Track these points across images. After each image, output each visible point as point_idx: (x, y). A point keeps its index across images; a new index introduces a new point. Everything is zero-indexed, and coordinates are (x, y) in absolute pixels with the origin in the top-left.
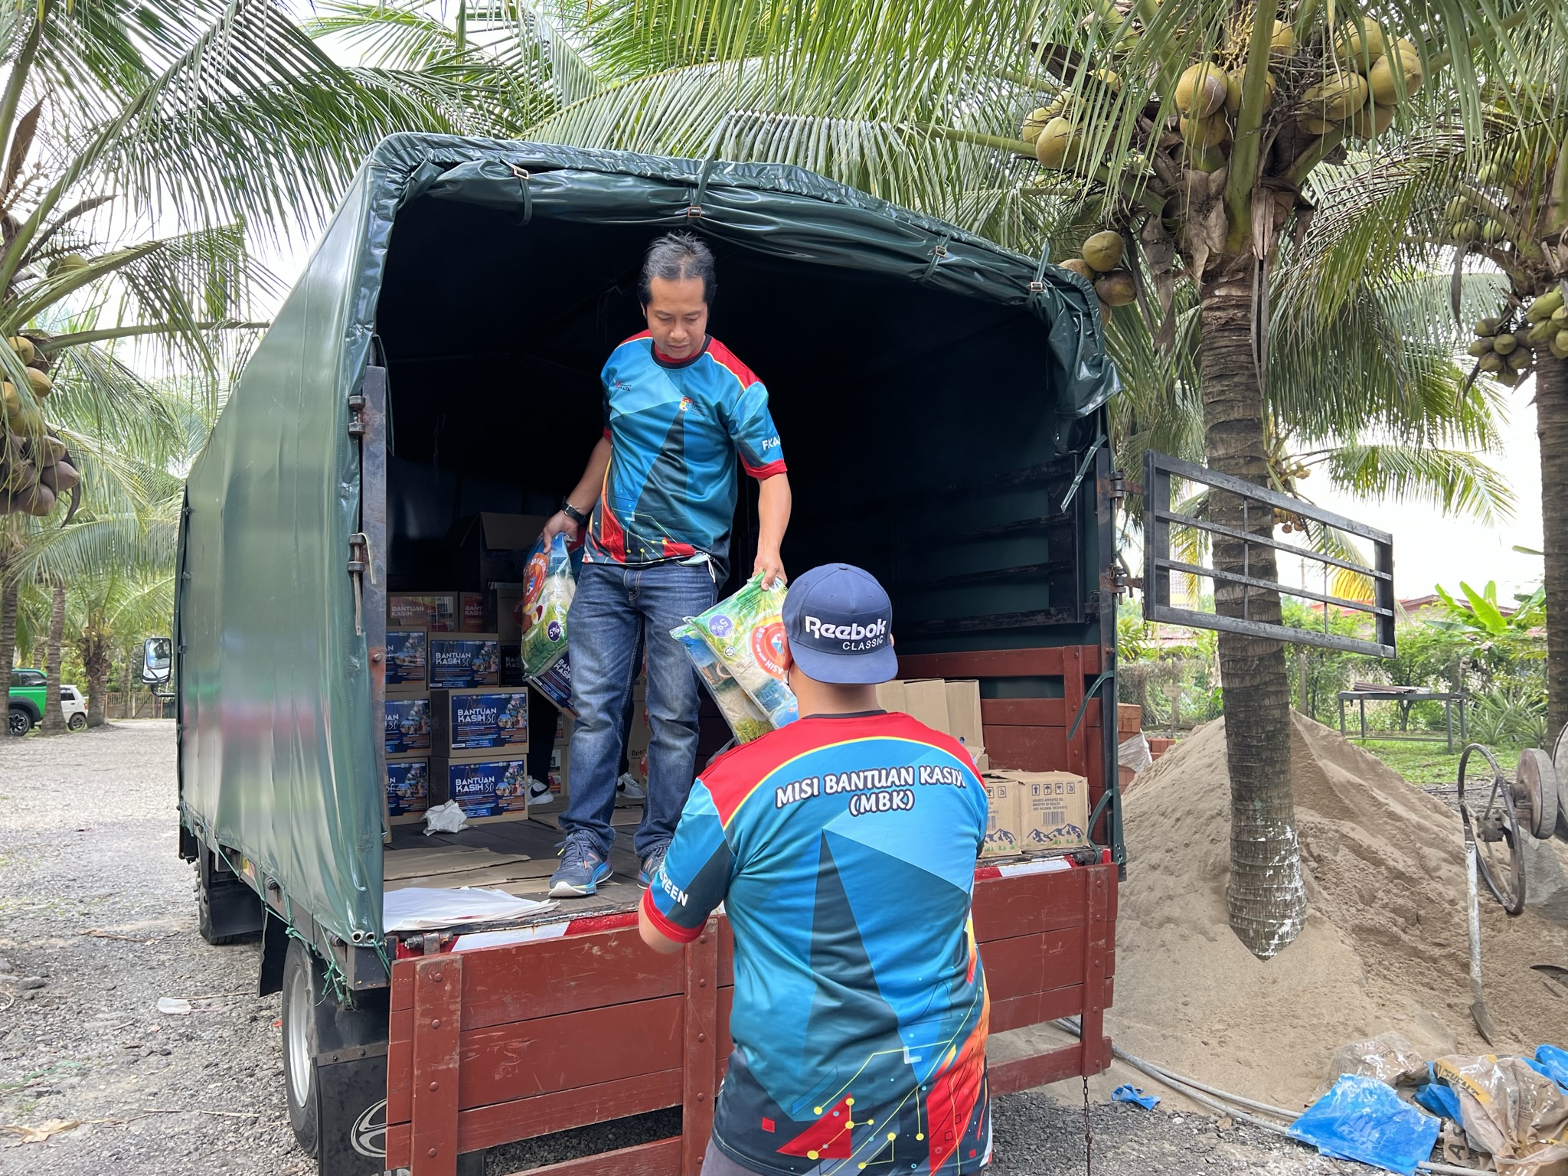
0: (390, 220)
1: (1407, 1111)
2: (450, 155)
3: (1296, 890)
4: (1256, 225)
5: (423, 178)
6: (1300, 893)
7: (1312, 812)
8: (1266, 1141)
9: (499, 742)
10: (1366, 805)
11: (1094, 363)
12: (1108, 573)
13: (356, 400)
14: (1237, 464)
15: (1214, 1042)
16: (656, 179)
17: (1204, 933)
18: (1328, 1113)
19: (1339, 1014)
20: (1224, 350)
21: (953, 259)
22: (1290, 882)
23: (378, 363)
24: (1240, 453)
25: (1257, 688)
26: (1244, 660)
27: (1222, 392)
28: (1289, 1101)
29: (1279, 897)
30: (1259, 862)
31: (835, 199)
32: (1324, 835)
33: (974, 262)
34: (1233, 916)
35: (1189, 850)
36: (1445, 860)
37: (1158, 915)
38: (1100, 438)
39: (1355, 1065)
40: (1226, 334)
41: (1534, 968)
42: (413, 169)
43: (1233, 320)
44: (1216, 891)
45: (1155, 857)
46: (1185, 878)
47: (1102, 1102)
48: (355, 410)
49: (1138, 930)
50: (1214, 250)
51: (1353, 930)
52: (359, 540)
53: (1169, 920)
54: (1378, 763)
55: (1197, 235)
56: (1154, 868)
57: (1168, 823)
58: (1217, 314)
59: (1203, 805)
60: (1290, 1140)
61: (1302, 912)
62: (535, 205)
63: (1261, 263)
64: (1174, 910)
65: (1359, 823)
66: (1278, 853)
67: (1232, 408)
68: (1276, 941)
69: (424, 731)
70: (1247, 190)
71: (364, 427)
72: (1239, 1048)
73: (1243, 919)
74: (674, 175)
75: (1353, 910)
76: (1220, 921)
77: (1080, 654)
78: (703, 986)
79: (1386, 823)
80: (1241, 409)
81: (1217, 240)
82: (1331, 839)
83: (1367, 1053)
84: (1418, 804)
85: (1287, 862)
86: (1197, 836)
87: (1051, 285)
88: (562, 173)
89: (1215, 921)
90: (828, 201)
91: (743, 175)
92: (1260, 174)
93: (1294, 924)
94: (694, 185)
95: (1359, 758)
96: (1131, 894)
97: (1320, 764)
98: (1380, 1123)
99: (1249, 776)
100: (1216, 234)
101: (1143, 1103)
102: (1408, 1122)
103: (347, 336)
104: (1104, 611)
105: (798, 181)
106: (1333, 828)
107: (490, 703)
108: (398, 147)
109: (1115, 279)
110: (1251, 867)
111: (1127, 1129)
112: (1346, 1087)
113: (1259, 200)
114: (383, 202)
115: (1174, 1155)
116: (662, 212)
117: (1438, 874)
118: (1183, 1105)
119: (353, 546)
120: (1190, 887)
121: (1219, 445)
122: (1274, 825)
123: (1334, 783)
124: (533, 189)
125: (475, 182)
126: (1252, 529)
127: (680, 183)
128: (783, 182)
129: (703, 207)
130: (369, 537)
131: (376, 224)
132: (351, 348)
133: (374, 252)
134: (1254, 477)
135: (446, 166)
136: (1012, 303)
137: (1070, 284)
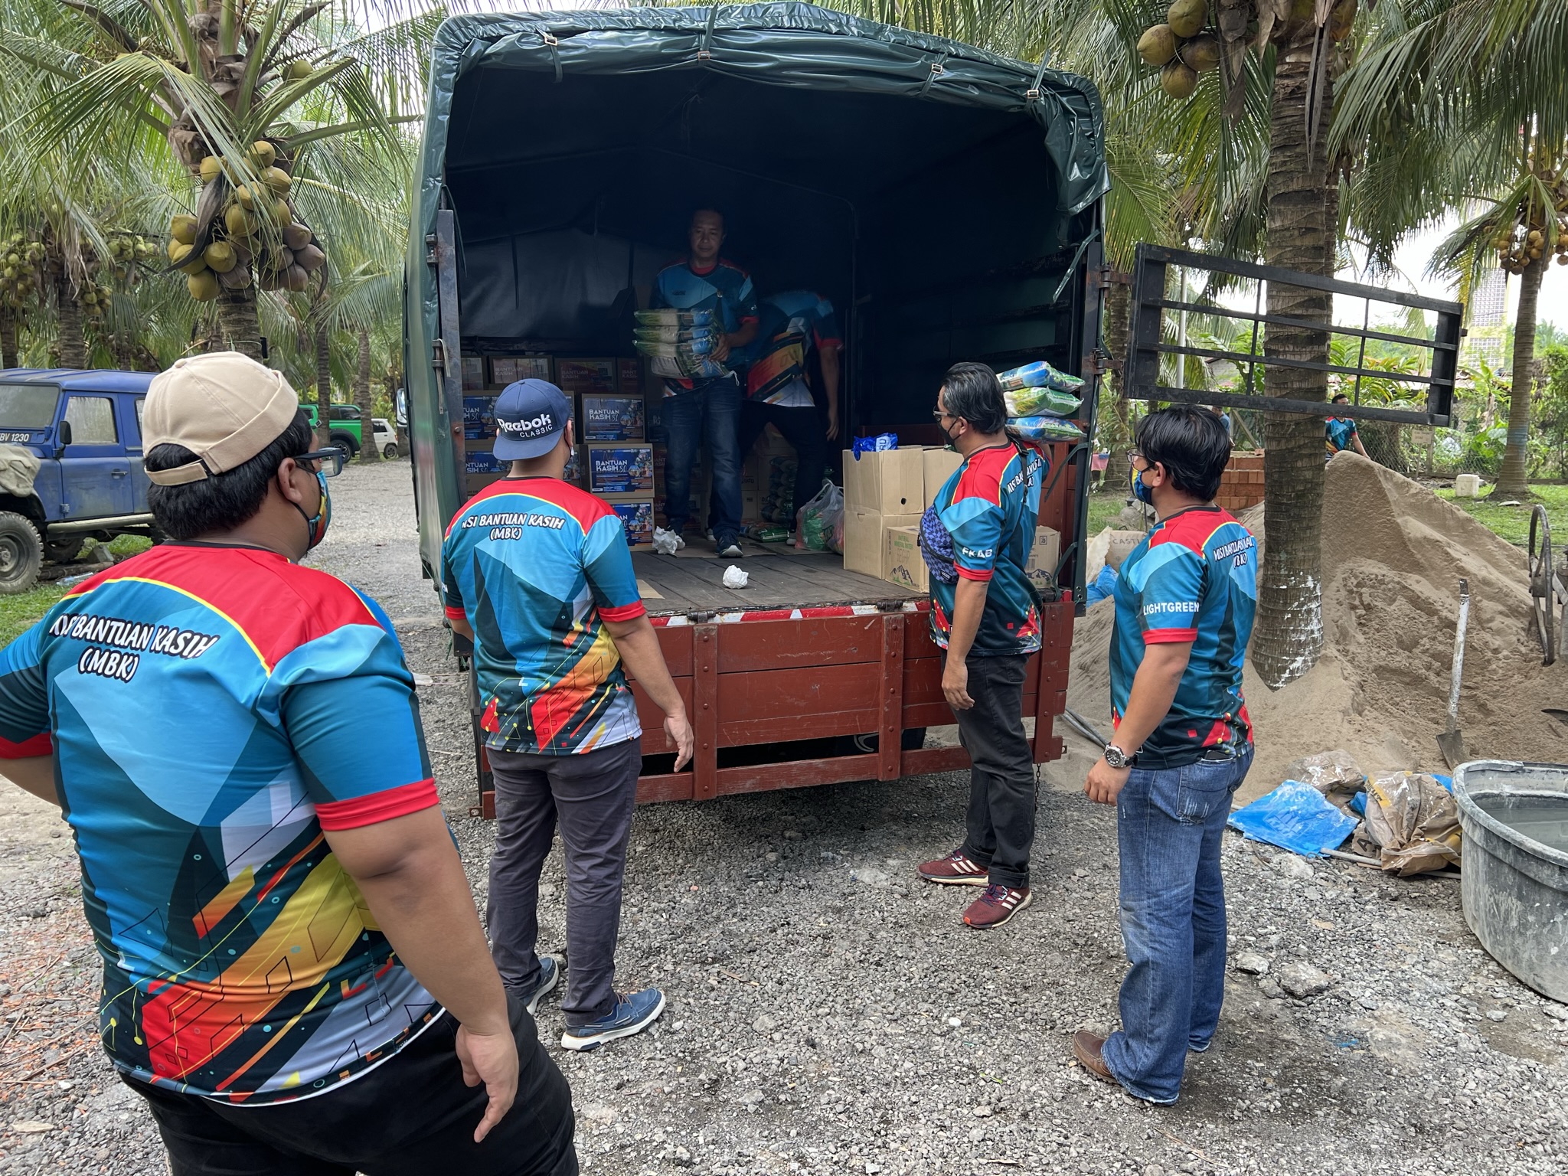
0: (450, 91)
1: (1330, 812)
2: (491, 30)
3: (1312, 632)
5: (473, 54)
6: (1316, 635)
7: (1381, 565)
9: (630, 488)
10: (1438, 561)
11: (1087, 164)
12: (1091, 356)
13: (431, 238)
14: (1291, 235)
16: (669, 30)
18: (1264, 808)
19: (1318, 736)
20: (1289, 120)
21: (947, 75)
22: (1306, 625)
23: (448, 207)
24: (1295, 225)
25: (1291, 451)
26: (1282, 424)
27: (1284, 163)
29: (1294, 637)
30: (1280, 607)
31: (834, 29)
32: (1383, 586)
33: (969, 76)
36: (1501, 613)
38: (1094, 231)
39: (1302, 774)
40: (1292, 103)
41: (1544, 711)
42: (466, 44)
43: (1296, 88)
48: (432, 245)
50: (1279, 17)
51: (1375, 670)
52: (438, 345)
54: (1470, 520)
55: (1266, 2)
58: (1286, 82)
61: (1316, 651)
62: (563, 66)
63: (1322, 30)
65: (1426, 577)
66: (1297, 599)
67: (1293, 179)
68: (1287, 675)
71: (437, 258)
73: (1262, 655)
74: (686, 24)
75: (1383, 653)
78: (706, 671)
79: (1453, 577)
80: (1300, 180)
81: (1282, 7)
82: (1390, 590)
83: (1312, 765)
84: (1506, 562)
85: (1305, 607)
87: (1048, 91)
88: (585, 35)
90: (829, 32)
91: (749, 18)
93: (1305, 661)
94: (702, 32)
95: (1448, 516)
97: (1399, 520)
98: (1304, 819)
99: (1277, 530)
102: (1330, 820)
103: (423, 187)
104: (1085, 391)
105: (800, 17)
106: (1396, 579)
108: (455, 28)
109: (1198, 45)
110: (1272, 610)
112: (1286, 789)
114: (445, 76)
116: (678, 58)
117: (1490, 625)
119: (435, 348)
121: (1277, 217)
122: (1296, 575)
123: (1409, 539)
124: (561, 53)
125: (513, 53)
126: (1299, 300)
127: (691, 31)
128: (786, 19)
129: (711, 51)
130: (446, 341)
131: (440, 94)
132: (425, 198)
133: (440, 118)
134: (1307, 249)
135: (493, 40)
136: (1012, 110)
137: (1071, 87)
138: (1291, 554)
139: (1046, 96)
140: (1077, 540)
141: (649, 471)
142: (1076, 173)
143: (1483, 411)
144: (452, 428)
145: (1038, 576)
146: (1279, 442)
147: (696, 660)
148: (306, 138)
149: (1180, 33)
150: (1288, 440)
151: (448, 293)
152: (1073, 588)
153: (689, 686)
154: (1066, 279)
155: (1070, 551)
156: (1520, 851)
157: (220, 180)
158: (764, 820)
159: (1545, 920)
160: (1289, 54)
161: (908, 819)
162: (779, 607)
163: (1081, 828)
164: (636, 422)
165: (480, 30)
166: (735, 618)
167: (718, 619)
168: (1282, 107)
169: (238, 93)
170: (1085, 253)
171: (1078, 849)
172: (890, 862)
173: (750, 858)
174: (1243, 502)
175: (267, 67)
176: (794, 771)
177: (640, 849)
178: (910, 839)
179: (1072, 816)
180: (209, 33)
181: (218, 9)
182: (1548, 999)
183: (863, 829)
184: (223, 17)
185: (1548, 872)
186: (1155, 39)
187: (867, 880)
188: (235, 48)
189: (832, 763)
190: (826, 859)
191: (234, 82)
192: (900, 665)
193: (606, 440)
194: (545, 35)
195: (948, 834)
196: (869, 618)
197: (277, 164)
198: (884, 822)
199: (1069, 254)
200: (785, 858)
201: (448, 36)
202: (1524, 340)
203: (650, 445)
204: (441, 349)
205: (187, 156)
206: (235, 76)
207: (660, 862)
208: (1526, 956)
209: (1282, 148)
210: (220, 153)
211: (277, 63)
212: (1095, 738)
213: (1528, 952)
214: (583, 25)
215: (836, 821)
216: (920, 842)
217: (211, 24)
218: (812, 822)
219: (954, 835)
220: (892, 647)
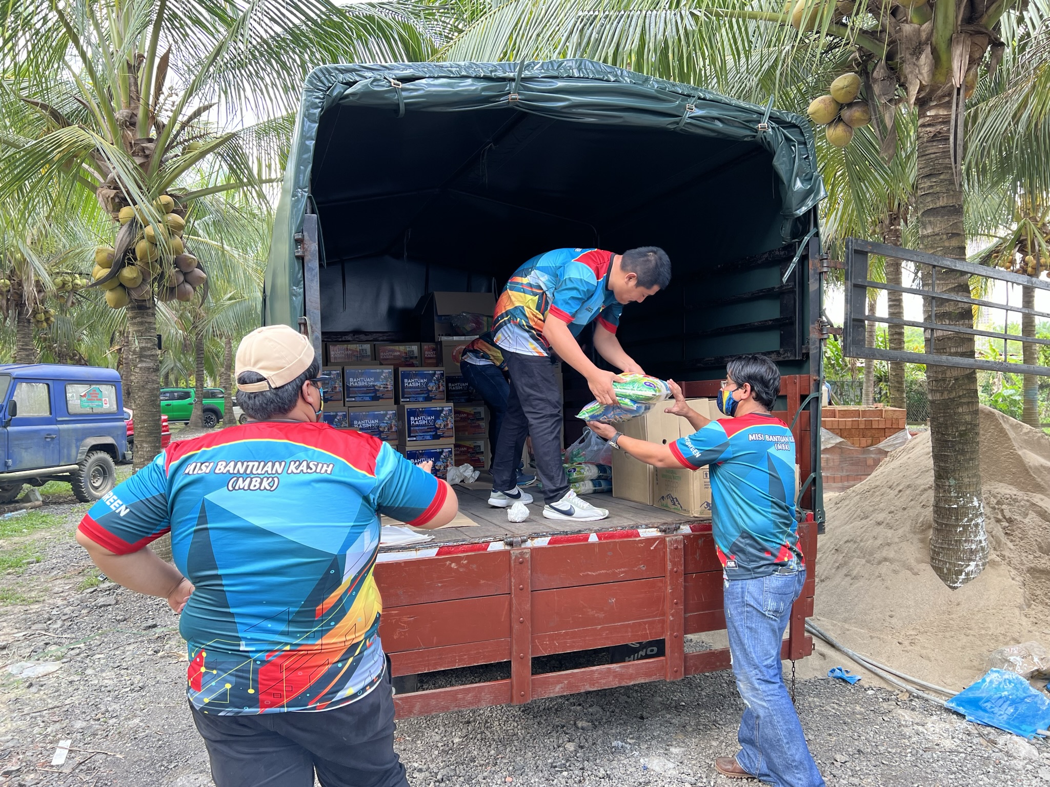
0: (316, 123)
1: (1036, 696)
2: (349, 77)
3: (981, 542)
4: (955, 62)
5: (335, 93)
6: (984, 544)
7: (1011, 487)
8: (928, 709)
9: (436, 437)
11: (806, 178)
12: (816, 325)
13: (299, 236)
14: (941, 239)
15: (906, 643)
16: (486, 78)
17: (910, 569)
18: (978, 694)
19: (1002, 628)
20: (932, 156)
21: (699, 112)
22: (975, 536)
23: (313, 212)
24: (943, 231)
25: (953, 400)
26: (944, 380)
27: (931, 187)
28: (955, 684)
29: (967, 546)
30: (953, 522)
31: (612, 79)
32: (1017, 504)
33: (715, 113)
34: (933, 558)
35: (905, 512)
37: (878, 556)
38: (813, 231)
39: (1003, 663)
40: (934, 144)
42: (330, 87)
43: (939, 133)
44: (922, 541)
45: (880, 517)
46: (900, 532)
47: (820, 677)
48: (299, 242)
49: (864, 565)
50: (924, 83)
51: (1028, 571)
52: (303, 321)
53: (886, 559)
56: (879, 524)
57: (893, 493)
58: (928, 129)
59: (919, 482)
60: (948, 710)
61: (985, 557)
62: (406, 104)
63: (959, 90)
64: (890, 553)
66: (966, 515)
67: (939, 199)
68: (963, 576)
69: (394, 429)
70: (948, 36)
71: (304, 252)
72: (924, 648)
73: (940, 561)
74: (500, 74)
75: (1031, 557)
76: (923, 562)
77: (797, 381)
78: (521, 589)
80: (945, 198)
81: (925, 75)
82: (1022, 506)
83: (1012, 655)
85: (973, 522)
86: (913, 503)
87: (774, 125)
88: (423, 81)
89: (919, 561)
90: (608, 81)
91: (548, 70)
92: (959, 23)
93: (977, 565)
94: (513, 80)
96: (861, 541)
97: (1020, 453)
98: (1013, 703)
99: (946, 462)
100: (925, 70)
101: (847, 679)
102: (1036, 703)
103: (293, 196)
104: (813, 351)
105: (586, 70)
106: (1026, 498)
108: (320, 75)
109: (855, 108)
110: (946, 525)
111: (833, 695)
112: (993, 677)
113: (958, 42)
114: (312, 111)
115: (861, 714)
116: (492, 100)
118: (876, 683)
119: (300, 324)
120: (903, 538)
121: (928, 226)
122: (964, 496)
123: (1030, 467)
124: (404, 94)
125: (367, 93)
126: (951, 286)
127: (503, 79)
128: (575, 71)
129: (519, 94)
130: (310, 319)
131: (307, 124)
132: (295, 204)
133: (307, 142)
134: (954, 248)
135: (350, 84)
136: (746, 139)
137: (790, 122)
138: (959, 480)
139: (773, 128)
140: (815, 471)
141: (451, 425)
142: (799, 184)
143: (993, 378)
146: (943, 393)
147: (513, 580)
148: (194, 196)
149: (841, 100)
150: (950, 392)
151: (312, 280)
152: (814, 510)
153: (507, 603)
154: (792, 266)
155: (809, 480)
157: (133, 221)
158: (556, 710)
160: (930, 108)
161: (677, 708)
162: (580, 531)
163: (825, 713)
164: (439, 387)
165: (341, 77)
166: (543, 542)
167: (530, 544)
168: (926, 147)
169: (149, 164)
170: (807, 245)
171: (830, 735)
172: (673, 750)
173: (551, 747)
174: (869, 442)
175: (170, 147)
176: (596, 675)
177: (456, 740)
178: (684, 727)
180: (130, 123)
181: (137, 107)
183: (642, 718)
184: (140, 113)
186: (822, 105)
187: (657, 769)
188: (148, 134)
189: (627, 667)
190: (616, 748)
191: (147, 156)
192: (681, 580)
193: (417, 401)
194: (392, 80)
195: (715, 721)
196: (653, 540)
197: (174, 212)
198: (657, 711)
199: (794, 247)
200: (582, 747)
201: (315, 81)
202: (1029, 329)
203: (452, 404)
204: (305, 324)
205: (110, 207)
206: (147, 152)
207: (475, 753)
209: (929, 176)
210: (135, 203)
211: (178, 144)
214: (421, 74)
215: (617, 710)
216: (694, 730)
217: (131, 117)
218: (598, 712)
220: (674, 564)
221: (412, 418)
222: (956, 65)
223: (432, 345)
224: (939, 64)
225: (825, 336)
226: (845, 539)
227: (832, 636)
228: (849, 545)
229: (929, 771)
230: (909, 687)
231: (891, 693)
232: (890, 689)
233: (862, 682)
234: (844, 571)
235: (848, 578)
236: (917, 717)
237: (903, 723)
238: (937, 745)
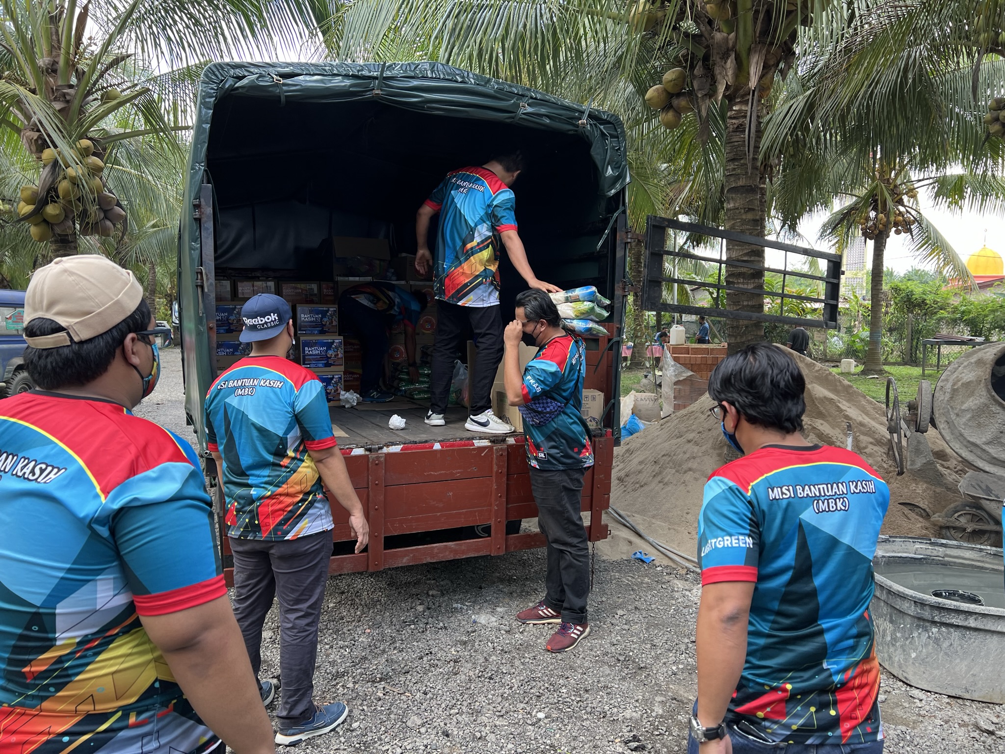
0: (211, 109)
2: (240, 73)
4: (752, 68)
5: (227, 86)
9: (328, 365)
10: (833, 411)
11: (616, 166)
12: (620, 284)
13: (197, 202)
14: (740, 212)
16: (354, 77)
20: (736, 144)
21: (529, 110)
23: (208, 183)
24: (742, 206)
26: (737, 327)
27: (734, 169)
31: (459, 80)
33: (543, 111)
35: (710, 433)
36: (871, 443)
37: (685, 467)
38: (621, 209)
40: (738, 134)
41: (899, 504)
42: (222, 81)
43: (740, 125)
44: (719, 455)
45: (691, 436)
46: (704, 448)
47: (624, 558)
48: (197, 207)
49: (674, 474)
50: (729, 83)
52: (199, 271)
53: (690, 470)
54: (851, 387)
55: (720, 73)
56: (689, 441)
58: (734, 121)
62: (286, 96)
63: (754, 91)
64: (694, 464)
65: (827, 421)
67: (740, 179)
70: (748, 46)
71: (200, 215)
74: (365, 73)
78: (377, 484)
79: (843, 421)
80: (744, 180)
81: (730, 77)
84: (872, 412)
87: (592, 121)
88: (301, 78)
90: (456, 81)
91: (406, 71)
92: (757, 35)
94: (376, 78)
95: (838, 384)
96: (674, 455)
100: (730, 73)
101: (644, 560)
103: (192, 169)
104: (617, 305)
105: (438, 72)
107: (323, 344)
108: (215, 70)
109: (681, 98)
111: (630, 571)
113: (755, 52)
114: (207, 100)
115: (648, 583)
116: (360, 94)
117: (865, 451)
118: (666, 562)
119: (197, 273)
120: (705, 453)
121: (731, 201)
124: (285, 88)
125: (253, 87)
126: (745, 251)
127: (369, 78)
128: (429, 72)
129: (381, 90)
130: (205, 269)
131: (204, 111)
132: (192, 177)
133: (204, 126)
134: (749, 220)
135: (240, 78)
136: (570, 133)
137: (606, 120)
139: (590, 124)
140: (614, 398)
141: (341, 355)
142: (610, 171)
143: (855, 322)
144: (208, 325)
145: (591, 421)
146: (736, 338)
147: (370, 478)
148: (114, 138)
149: (670, 90)
150: (742, 337)
151: (207, 238)
152: (612, 428)
153: (365, 495)
154: (605, 236)
155: (610, 405)
156: (890, 592)
157: (55, 163)
158: (415, 584)
159: (907, 636)
160: (735, 104)
161: (510, 581)
162: (426, 442)
163: (620, 583)
164: (332, 322)
165: (232, 72)
166: (396, 449)
167: (385, 450)
168: (732, 136)
169: (69, 109)
170: (616, 221)
171: (619, 597)
172: (499, 609)
173: (406, 609)
175: (90, 93)
176: (436, 551)
177: (331, 605)
178: (511, 593)
179: (615, 575)
180: (52, 70)
181: (59, 55)
182: (911, 686)
183: (481, 588)
184: (61, 61)
185: (907, 605)
186: (656, 94)
187: (483, 622)
188: (69, 80)
189: (461, 545)
190: (456, 609)
191: (68, 102)
192: (505, 479)
193: (312, 334)
194: (275, 76)
195: (536, 589)
196: (484, 448)
197: (94, 154)
198: (494, 583)
199: (606, 221)
200: (429, 609)
201: (210, 75)
202: (877, 279)
203: (342, 337)
204: (201, 273)
205: (34, 148)
206: (68, 98)
207: (345, 614)
208: (897, 659)
209: (733, 160)
210: (56, 147)
211: (97, 91)
212: (628, 525)
213: (898, 657)
214: (299, 72)
215: (463, 583)
216: (518, 596)
217: (53, 65)
218: (447, 584)
219: (540, 590)
220: (499, 467)
221: (306, 348)
222: (752, 70)
223: (331, 285)
224: (741, 68)
225: (627, 293)
226: (663, 453)
227: (641, 529)
228: (665, 458)
229: (682, 620)
230: (688, 564)
231: (674, 569)
232: (675, 566)
233: (655, 562)
234: (659, 478)
235: (661, 484)
236: (687, 585)
237: (676, 589)
238: (696, 604)
